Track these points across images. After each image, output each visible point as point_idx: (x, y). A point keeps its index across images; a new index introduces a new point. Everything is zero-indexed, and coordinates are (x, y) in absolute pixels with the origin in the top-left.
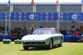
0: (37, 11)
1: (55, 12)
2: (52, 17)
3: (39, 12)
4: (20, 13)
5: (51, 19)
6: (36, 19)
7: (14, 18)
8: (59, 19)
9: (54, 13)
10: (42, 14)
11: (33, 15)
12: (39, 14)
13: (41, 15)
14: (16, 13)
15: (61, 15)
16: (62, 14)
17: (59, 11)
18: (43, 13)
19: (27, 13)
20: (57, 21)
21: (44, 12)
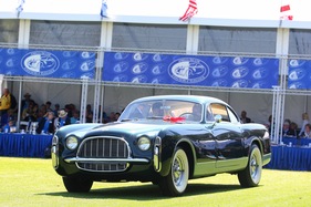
0: (200, 48)
1: (268, 55)
2: (257, 74)
3: (208, 53)
4: (137, 57)
5: (254, 81)
6: (195, 81)
7: (115, 75)
8: (283, 83)
9: (264, 60)
10: (219, 62)
12: (208, 60)
13: (216, 66)
14: (124, 55)
15: (291, 69)
16: (296, 64)
17: (286, 52)
18: (223, 59)
19: (162, 56)
20: (277, 89)
21: (228, 54)
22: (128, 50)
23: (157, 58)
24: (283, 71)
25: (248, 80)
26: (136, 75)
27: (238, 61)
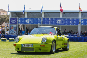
22: (48, 18)
23: (54, 19)
24: (80, 21)
25: (73, 23)
26: (49, 23)
27: (71, 19)
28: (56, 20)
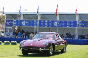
0: (60, 19)
1: (74, 20)
2: (72, 24)
3: (62, 20)
4: (46, 21)
5: (72, 26)
6: (59, 26)
7: (41, 25)
8: (78, 26)
9: (73, 21)
10: (64, 22)
11: (57, 23)
12: (61, 22)
13: (63, 23)
15: (79, 23)
16: (80, 22)
17: (78, 19)
19: (51, 21)
20: (76, 27)
21: (66, 20)
23: (50, 21)
25: (70, 26)
26: (46, 25)
27: (68, 22)
28: (53, 22)
